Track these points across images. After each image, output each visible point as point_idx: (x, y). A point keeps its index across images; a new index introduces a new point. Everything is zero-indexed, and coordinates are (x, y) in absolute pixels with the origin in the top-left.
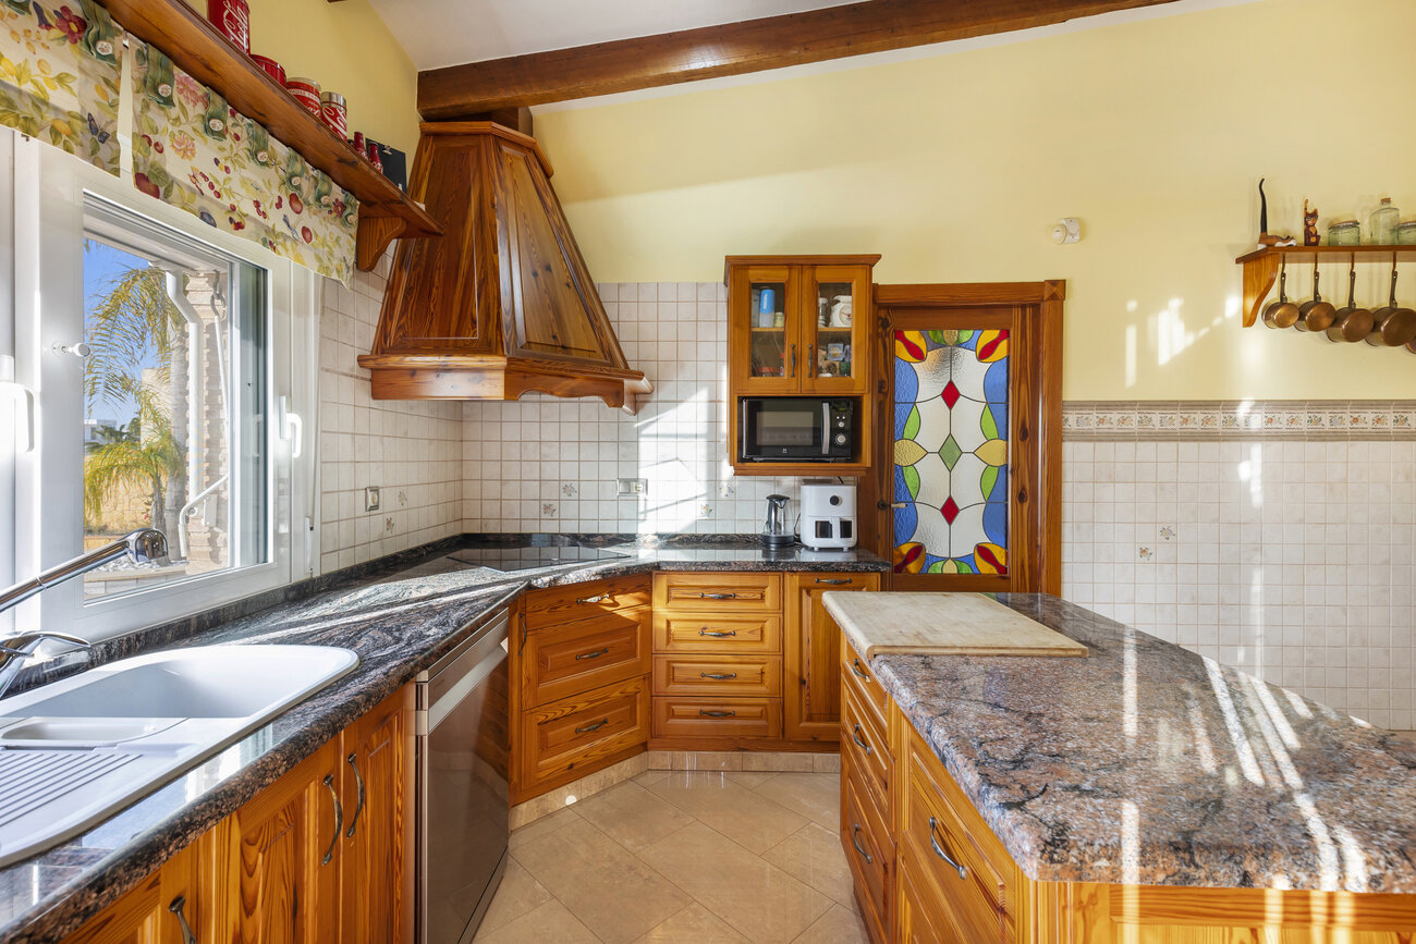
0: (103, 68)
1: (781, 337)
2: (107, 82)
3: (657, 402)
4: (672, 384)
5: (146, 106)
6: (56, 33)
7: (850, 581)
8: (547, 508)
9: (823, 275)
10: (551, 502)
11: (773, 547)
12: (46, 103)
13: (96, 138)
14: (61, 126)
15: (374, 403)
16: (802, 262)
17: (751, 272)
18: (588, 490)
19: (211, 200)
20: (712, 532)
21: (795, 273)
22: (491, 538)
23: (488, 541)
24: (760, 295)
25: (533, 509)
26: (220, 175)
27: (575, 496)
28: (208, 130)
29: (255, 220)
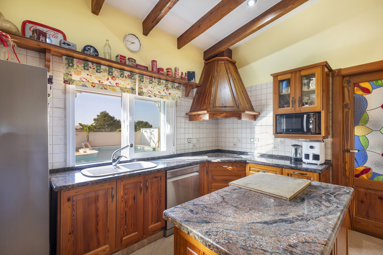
0: (134, 80)
1: (289, 95)
2: (134, 82)
3: (261, 117)
4: (265, 112)
5: (140, 83)
6: (128, 78)
7: (306, 174)
8: (235, 144)
9: (303, 73)
10: (235, 143)
11: (293, 161)
12: (126, 88)
13: (133, 90)
14: (128, 90)
15: (190, 122)
16: (295, 71)
17: (278, 77)
18: (244, 141)
19: (151, 93)
20: (277, 154)
21: (293, 75)
22: (223, 151)
23: (222, 151)
24: (283, 83)
25: (232, 145)
26: (152, 89)
27: (241, 142)
28: (150, 83)
29: (158, 95)
